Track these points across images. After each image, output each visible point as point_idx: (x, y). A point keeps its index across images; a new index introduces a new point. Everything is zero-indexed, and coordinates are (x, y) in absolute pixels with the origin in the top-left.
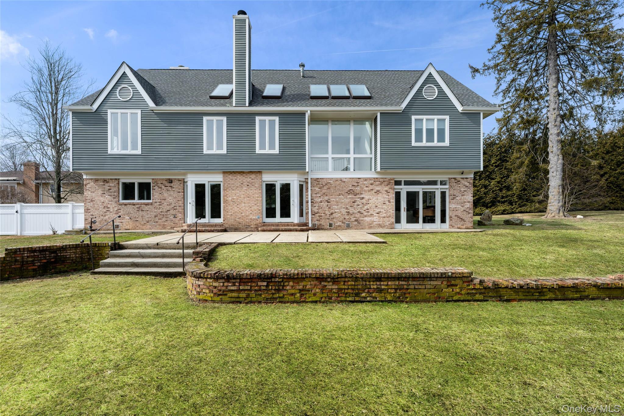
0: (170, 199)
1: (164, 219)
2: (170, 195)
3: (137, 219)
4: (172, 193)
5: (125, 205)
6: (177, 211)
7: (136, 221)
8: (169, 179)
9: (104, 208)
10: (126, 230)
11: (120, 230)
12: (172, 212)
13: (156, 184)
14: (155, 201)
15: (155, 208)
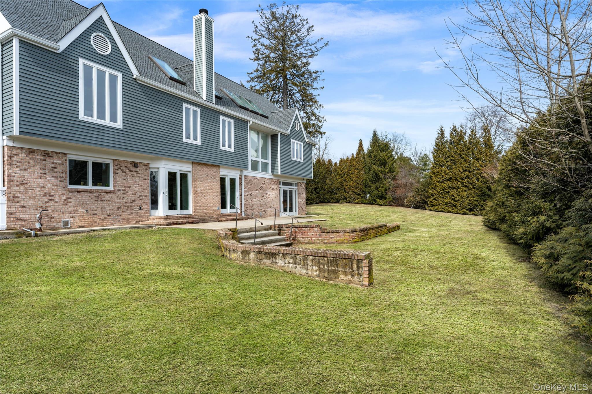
0: (135, 187)
1: (128, 212)
2: (136, 182)
3: (96, 212)
4: (137, 179)
5: (79, 192)
6: (143, 201)
7: (94, 214)
8: (134, 162)
9: (45, 195)
10: (80, 227)
11: (71, 228)
12: (137, 203)
13: (119, 167)
14: (118, 188)
15: (117, 197)
